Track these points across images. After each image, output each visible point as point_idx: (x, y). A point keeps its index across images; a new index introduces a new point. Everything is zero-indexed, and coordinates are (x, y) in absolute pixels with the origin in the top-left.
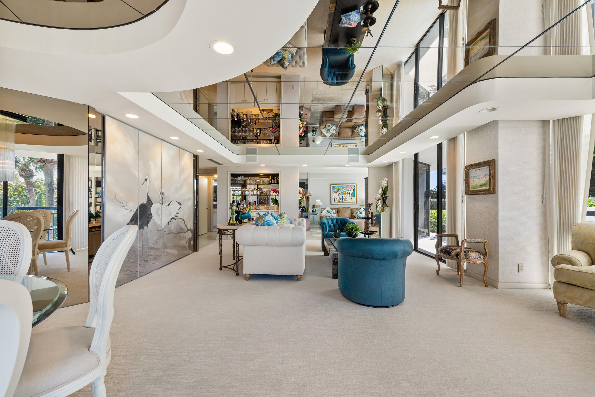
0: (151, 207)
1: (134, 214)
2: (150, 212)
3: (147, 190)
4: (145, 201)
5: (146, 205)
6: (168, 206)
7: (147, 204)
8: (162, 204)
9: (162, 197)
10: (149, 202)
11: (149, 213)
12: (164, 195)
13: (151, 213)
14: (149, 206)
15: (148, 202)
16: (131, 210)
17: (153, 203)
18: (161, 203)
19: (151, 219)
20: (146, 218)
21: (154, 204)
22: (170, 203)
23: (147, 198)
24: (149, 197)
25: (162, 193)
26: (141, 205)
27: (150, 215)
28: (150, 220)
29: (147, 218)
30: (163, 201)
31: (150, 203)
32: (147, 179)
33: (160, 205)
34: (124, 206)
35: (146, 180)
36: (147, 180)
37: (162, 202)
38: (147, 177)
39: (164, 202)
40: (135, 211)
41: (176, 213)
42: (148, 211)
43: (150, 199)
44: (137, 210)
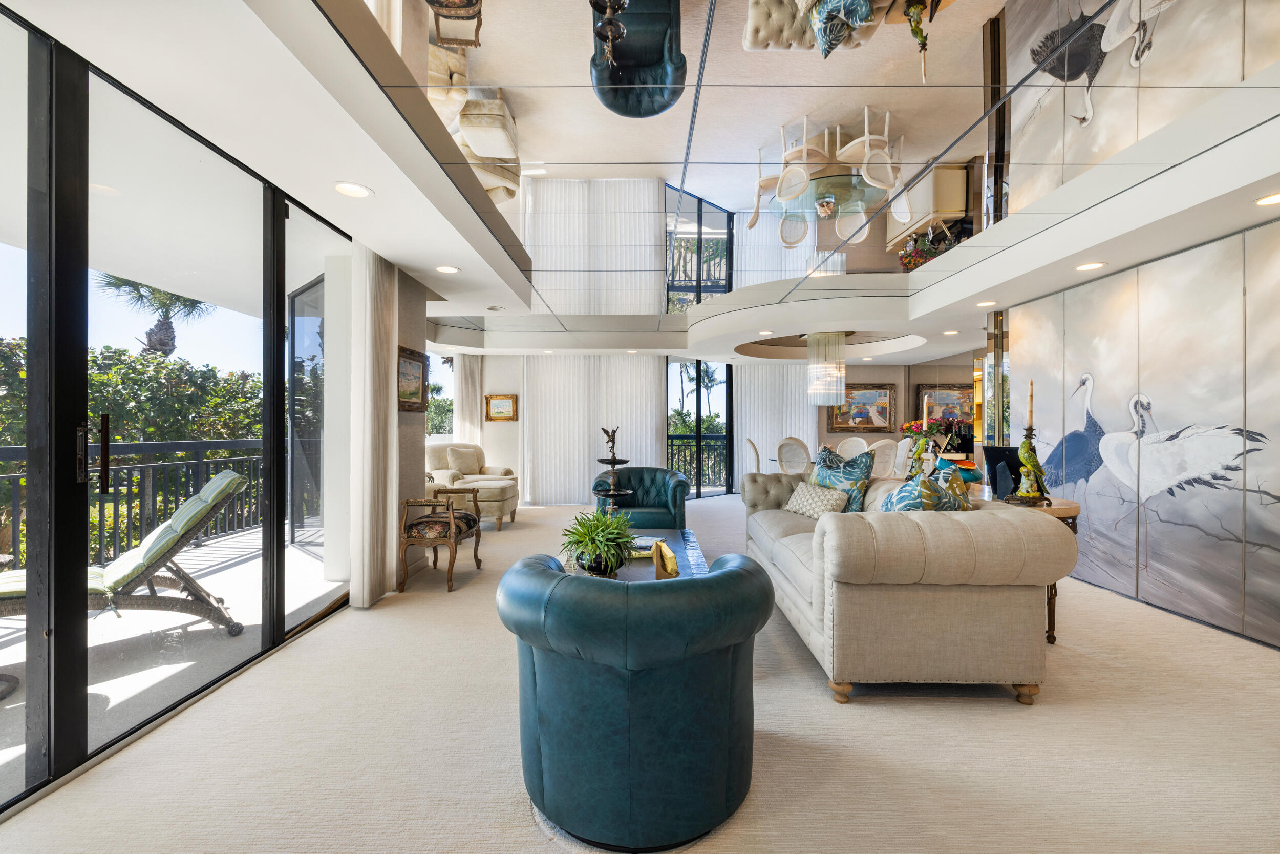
0: (1099, 440)
1: (1053, 452)
2: (1096, 452)
3: (1087, 404)
4: (1081, 427)
5: (1084, 436)
6: (1168, 439)
7: (1086, 434)
8: (1140, 434)
9: (1142, 416)
10: (1091, 430)
11: (1093, 453)
12: (1147, 408)
13: (1099, 455)
14: (1091, 438)
15: (1091, 428)
16: (1048, 444)
17: (1105, 430)
18: (1135, 433)
19: (1098, 467)
20: (1083, 463)
21: (1109, 432)
22: (1180, 432)
23: (1088, 421)
24: (1093, 419)
25: (1139, 407)
26: (1070, 434)
27: (1094, 458)
28: (1096, 470)
29: (1086, 464)
30: (1143, 427)
31: (1096, 431)
32: (1086, 380)
33: (1134, 436)
36: (1087, 383)
37: (1141, 428)
38: (1084, 377)
39: (1146, 430)
40: (1056, 445)
41: (1221, 467)
42: (1091, 448)
43: (1096, 422)
44: (1061, 443)
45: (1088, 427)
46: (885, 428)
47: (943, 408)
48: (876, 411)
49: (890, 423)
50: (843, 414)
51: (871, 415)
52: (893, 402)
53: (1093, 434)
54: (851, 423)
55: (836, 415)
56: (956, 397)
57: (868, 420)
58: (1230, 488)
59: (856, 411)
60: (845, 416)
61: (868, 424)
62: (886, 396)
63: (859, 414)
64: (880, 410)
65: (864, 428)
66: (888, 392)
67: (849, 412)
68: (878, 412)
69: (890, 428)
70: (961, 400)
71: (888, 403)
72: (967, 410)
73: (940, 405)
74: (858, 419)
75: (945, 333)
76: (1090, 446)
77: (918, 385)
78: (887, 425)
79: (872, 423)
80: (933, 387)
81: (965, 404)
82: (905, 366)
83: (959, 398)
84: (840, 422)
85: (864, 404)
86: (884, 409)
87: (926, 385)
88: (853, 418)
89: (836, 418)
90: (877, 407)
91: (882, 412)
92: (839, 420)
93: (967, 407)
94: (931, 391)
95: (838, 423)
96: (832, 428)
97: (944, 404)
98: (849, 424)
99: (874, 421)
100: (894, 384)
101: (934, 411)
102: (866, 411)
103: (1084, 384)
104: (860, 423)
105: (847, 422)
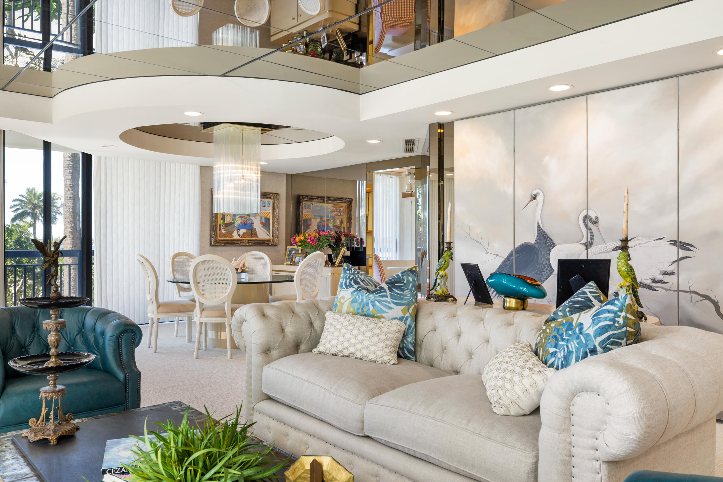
0: (550, 251)
1: (503, 263)
2: (547, 262)
3: (538, 217)
4: (531, 238)
5: (535, 247)
6: (614, 250)
7: (536, 246)
8: (588, 245)
9: (590, 229)
10: (542, 242)
11: (544, 264)
12: (596, 222)
13: (550, 264)
14: (542, 249)
15: (541, 240)
16: (497, 255)
17: (555, 241)
18: (584, 244)
19: (549, 276)
20: (534, 272)
21: (559, 244)
23: (538, 233)
24: (543, 231)
25: (587, 221)
26: (520, 245)
27: (545, 267)
28: (546, 279)
29: (536, 274)
30: (591, 239)
31: (546, 243)
32: (536, 195)
33: (583, 247)
34: (484, 248)
35: (534, 198)
36: (538, 198)
37: (589, 240)
38: (535, 192)
39: (595, 242)
40: (506, 256)
41: (659, 272)
42: (541, 259)
43: (547, 235)
44: (511, 255)
45: (538, 239)
46: (269, 241)
47: (318, 220)
48: (260, 222)
49: (273, 236)
50: (227, 225)
51: (255, 226)
52: (276, 213)
53: (544, 245)
54: (236, 236)
55: (220, 225)
56: (330, 210)
57: (253, 232)
58: (667, 290)
59: (240, 221)
60: (229, 228)
61: (252, 237)
62: (269, 206)
63: (244, 225)
64: (264, 221)
65: (249, 241)
66: (271, 201)
67: (233, 223)
68: (262, 223)
69: (274, 240)
70: (334, 213)
71: (271, 214)
72: (338, 223)
73: (315, 217)
74: (243, 231)
75: (368, 142)
76: (540, 256)
77: (299, 196)
78: (270, 237)
79: (256, 235)
80: (311, 198)
81: (337, 217)
82: (287, 175)
83: (332, 211)
84: (223, 233)
85: (249, 215)
86: (267, 220)
87: (306, 196)
88: (238, 230)
89: (220, 229)
90: (261, 217)
91: (265, 224)
92: (223, 231)
93: (338, 220)
94: (309, 203)
95: (222, 235)
96: (216, 241)
97: (319, 216)
98: (233, 236)
99: (258, 234)
100: (277, 194)
101: (312, 224)
102: (250, 221)
103: (535, 198)
104: (244, 235)
105: (230, 234)
